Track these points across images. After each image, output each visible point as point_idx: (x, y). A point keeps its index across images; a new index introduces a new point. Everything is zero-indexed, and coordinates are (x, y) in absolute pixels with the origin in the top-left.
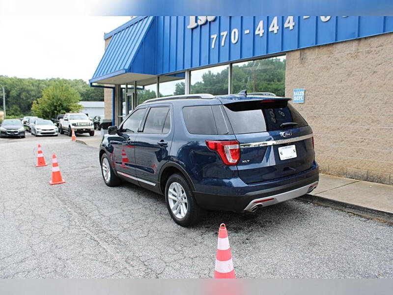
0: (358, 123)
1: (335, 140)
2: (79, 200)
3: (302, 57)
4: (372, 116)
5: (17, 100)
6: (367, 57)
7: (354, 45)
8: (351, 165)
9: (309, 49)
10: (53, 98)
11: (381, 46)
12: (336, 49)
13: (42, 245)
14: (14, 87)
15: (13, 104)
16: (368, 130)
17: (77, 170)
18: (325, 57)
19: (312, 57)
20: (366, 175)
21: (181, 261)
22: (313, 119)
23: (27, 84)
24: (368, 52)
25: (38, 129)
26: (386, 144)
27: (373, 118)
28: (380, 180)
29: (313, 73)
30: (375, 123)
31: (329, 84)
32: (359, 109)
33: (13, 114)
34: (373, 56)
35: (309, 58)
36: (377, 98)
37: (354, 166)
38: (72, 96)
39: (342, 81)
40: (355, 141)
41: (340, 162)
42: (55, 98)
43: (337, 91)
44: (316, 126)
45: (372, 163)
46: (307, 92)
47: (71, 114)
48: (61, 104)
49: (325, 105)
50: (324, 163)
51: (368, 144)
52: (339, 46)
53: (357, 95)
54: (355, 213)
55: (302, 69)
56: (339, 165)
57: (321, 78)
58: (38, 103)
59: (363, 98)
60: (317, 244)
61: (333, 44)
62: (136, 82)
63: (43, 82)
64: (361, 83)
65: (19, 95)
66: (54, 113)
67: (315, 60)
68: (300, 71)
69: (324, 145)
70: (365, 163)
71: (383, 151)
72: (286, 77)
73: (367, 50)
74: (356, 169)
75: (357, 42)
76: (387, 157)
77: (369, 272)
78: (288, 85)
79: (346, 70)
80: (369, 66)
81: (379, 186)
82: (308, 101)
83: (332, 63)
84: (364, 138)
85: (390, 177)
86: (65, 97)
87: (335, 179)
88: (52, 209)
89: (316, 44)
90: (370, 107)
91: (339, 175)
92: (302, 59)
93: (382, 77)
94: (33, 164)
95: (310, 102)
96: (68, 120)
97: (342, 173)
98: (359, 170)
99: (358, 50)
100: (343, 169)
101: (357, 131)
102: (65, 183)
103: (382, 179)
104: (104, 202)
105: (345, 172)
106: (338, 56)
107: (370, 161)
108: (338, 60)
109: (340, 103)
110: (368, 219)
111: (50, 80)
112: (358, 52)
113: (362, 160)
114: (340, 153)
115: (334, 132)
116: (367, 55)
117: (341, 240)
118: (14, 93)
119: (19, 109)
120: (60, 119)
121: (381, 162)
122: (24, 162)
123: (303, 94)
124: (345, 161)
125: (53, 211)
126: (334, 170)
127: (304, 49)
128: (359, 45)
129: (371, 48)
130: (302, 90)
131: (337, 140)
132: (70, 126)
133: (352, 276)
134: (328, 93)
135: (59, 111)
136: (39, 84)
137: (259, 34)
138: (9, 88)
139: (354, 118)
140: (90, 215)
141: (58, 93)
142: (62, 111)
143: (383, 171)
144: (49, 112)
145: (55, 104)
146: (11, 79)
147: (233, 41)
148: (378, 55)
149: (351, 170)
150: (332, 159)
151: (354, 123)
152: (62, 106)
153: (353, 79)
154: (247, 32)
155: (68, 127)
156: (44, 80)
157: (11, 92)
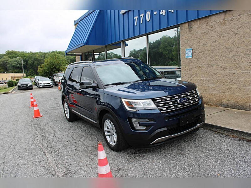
0: (227, 70)
1: (213, 82)
2: (46, 127)
3: (190, 27)
4: (236, 64)
5: (33, 66)
6: (231, 23)
7: (222, 16)
8: (224, 98)
9: (194, 21)
10: (50, 64)
11: (240, 15)
12: (211, 20)
13: (11, 156)
14: (30, 58)
15: (31, 68)
16: (234, 73)
17: (52, 108)
18: (204, 26)
19: (196, 27)
20: (234, 105)
21: (90, 166)
22: (199, 68)
23: (38, 56)
24: (232, 20)
25: (40, 84)
26: (246, 83)
27: (237, 65)
28: (243, 108)
29: (197, 37)
30: (239, 69)
31: (207, 44)
32: (228, 60)
33: (30, 75)
34: (235, 22)
35: (194, 27)
36: (239, 51)
37: (226, 99)
38: (61, 62)
39: (215, 41)
40: (226, 82)
41: (217, 96)
42: (51, 64)
43: (213, 48)
44: (201, 73)
45: (238, 96)
46: (194, 50)
47: (60, 73)
48: (55, 67)
49: (206, 58)
50: (207, 97)
51: (235, 84)
52: (213, 18)
53: (225, 50)
54: (219, 131)
55: (190, 35)
56: (217, 98)
57: (202, 40)
58: (41, 68)
59: (230, 52)
60: (183, 154)
61: (209, 16)
62: (93, 50)
63: (47, 54)
64: (228, 42)
65: (33, 63)
66: (51, 73)
67: (198, 28)
68: (189, 36)
69: (206, 85)
70: (233, 97)
71: (245, 88)
72: (180, 41)
73: (230, 18)
74: (228, 101)
75: (224, 14)
76: (247, 92)
77: (211, 173)
78: (181, 47)
79: (218, 33)
80: (233, 30)
81: (242, 112)
82: (195, 57)
83: (209, 30)
84: (232, 79)
85: (250, 105)
86: (57, 63)
87: (214, 108)
88: (27, 133)
89: (198, 17)
90: (235, 58)
91: (217, 105)
92: (190, 28)
93: (242, 36)
94: (28, 106)
95: (196, 57)
96: (58, 77)
97: (218, 104)
98: (230, 102)
99: (225, 19)
100: (219, 101)
101: (227, 75)
102: (42, 116)
103: (245, 107)
104: (60, 128)
105: (220, 103)
106: (212, 24)
107: (237, 95)
108: (213, 27)
109: (215, 56)
110: (226, 136)
111: (52, 52)
112: (225, 21)
113: (231, 95)
114: (217, 91)
115: (212, 76)
116: (231, 22)
117: (201, 151)
118: (30, 62)
119: (34, 72)
120: (54, 77)
121: (244, 96)
122: (25, 104)
123: (192, 51)
124: (220, 96)
125: (27, 134)
126: (214, 102)
127: (190, 21)
128: (225, 16)
129: (233, 17)
130: (191, 49)
131: (214, 82)
132: (59, 81)
133: (199, 176)
134: (207, 50)
135: (54, 72)
136: (45, 55)
137: (163, 14)
138: (27, 59)
139: (225, 66)
140: (48, 136)
141: (53, 60)
142: (56, 72)
143: (245, 101)
144: (48, 73)
145: (52, 67)
146: (28, 53)
147: (148, 20)
148: (238, 21)
149: (224, 101)
150: (212, 95)
151: (225, 69)
152: (56, 69)
153: (223, 39)
154: (155, 13)
155: (58, 81)
156: (48, 53)
157: (28, 62)
